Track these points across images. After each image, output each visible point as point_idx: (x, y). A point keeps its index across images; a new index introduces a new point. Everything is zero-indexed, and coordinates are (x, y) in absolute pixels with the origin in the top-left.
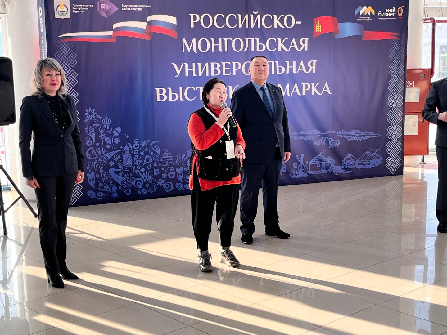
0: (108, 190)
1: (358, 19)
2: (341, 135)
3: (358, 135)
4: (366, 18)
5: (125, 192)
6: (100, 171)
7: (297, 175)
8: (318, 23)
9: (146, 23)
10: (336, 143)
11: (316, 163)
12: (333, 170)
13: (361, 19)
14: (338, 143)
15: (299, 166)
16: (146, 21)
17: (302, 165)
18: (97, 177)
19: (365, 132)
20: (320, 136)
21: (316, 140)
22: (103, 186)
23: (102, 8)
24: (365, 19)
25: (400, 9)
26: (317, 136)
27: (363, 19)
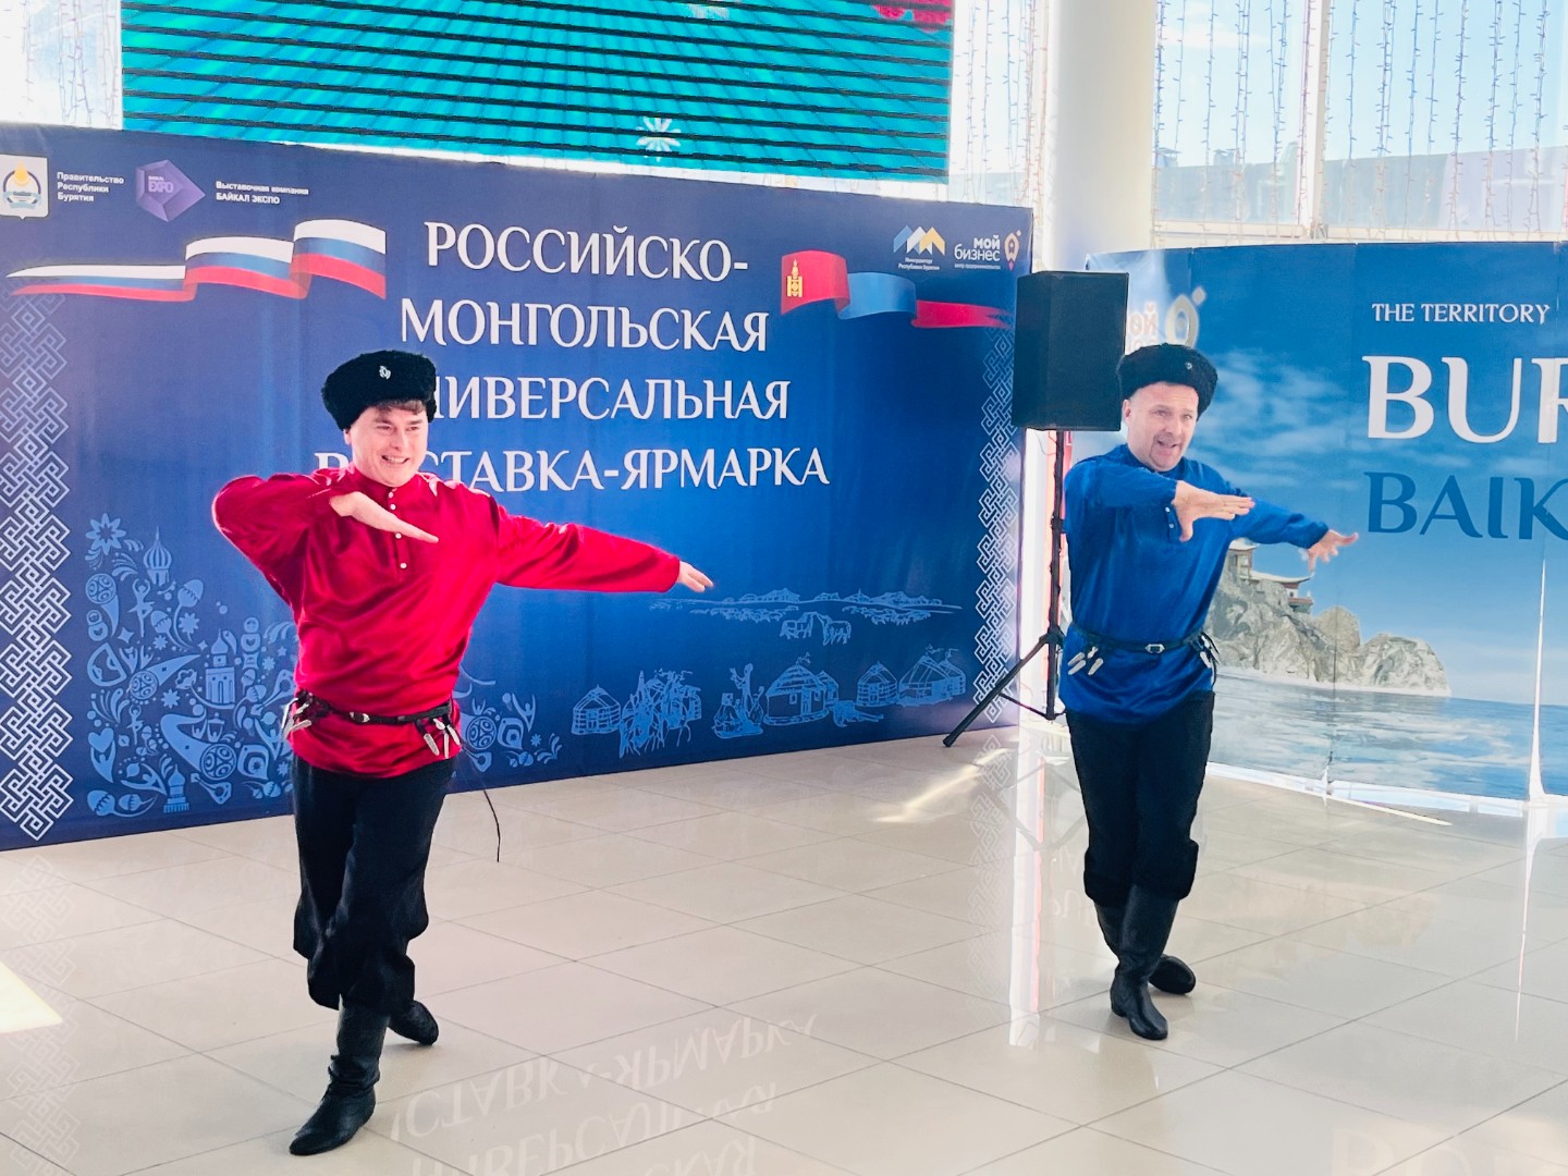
0: (155, 789)
1: (900, 265)
2: (855, 607)
3: (900, 607)
4: (922, 261)
5: (212, 793)
6: (133, 726)
7: (731, 728)
8: (795, 270)
9: (292, 245)
10: (842, 630)
11: (787, 692)
12: (831, 713)
13: (909, 264)
14: (845, 631)
15: (738, 701)
16: (290, 240)
17: (746, 698)
18: (121, 744)
19: (919, 599)
20: (797, 608)
21: (785, 623)
22: (140, 775)
23: (154, 190)
24: (919, 264)
25: (1012, 241)
26: (789, 608)
27: (914, 264)
